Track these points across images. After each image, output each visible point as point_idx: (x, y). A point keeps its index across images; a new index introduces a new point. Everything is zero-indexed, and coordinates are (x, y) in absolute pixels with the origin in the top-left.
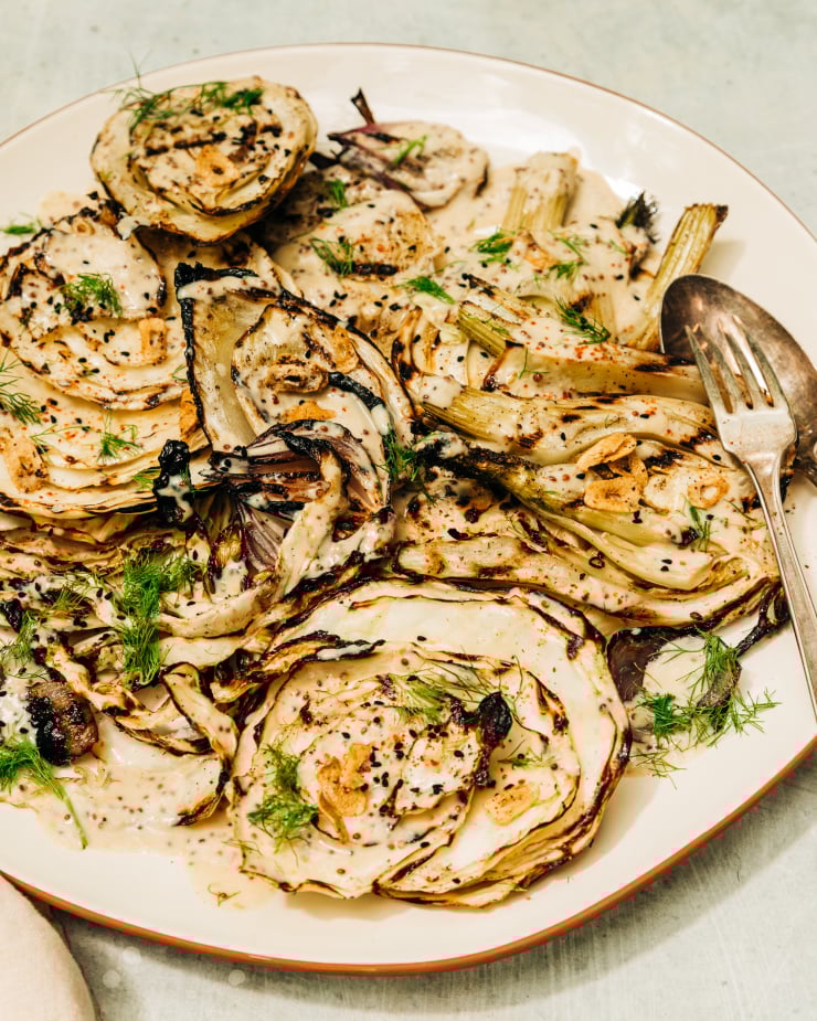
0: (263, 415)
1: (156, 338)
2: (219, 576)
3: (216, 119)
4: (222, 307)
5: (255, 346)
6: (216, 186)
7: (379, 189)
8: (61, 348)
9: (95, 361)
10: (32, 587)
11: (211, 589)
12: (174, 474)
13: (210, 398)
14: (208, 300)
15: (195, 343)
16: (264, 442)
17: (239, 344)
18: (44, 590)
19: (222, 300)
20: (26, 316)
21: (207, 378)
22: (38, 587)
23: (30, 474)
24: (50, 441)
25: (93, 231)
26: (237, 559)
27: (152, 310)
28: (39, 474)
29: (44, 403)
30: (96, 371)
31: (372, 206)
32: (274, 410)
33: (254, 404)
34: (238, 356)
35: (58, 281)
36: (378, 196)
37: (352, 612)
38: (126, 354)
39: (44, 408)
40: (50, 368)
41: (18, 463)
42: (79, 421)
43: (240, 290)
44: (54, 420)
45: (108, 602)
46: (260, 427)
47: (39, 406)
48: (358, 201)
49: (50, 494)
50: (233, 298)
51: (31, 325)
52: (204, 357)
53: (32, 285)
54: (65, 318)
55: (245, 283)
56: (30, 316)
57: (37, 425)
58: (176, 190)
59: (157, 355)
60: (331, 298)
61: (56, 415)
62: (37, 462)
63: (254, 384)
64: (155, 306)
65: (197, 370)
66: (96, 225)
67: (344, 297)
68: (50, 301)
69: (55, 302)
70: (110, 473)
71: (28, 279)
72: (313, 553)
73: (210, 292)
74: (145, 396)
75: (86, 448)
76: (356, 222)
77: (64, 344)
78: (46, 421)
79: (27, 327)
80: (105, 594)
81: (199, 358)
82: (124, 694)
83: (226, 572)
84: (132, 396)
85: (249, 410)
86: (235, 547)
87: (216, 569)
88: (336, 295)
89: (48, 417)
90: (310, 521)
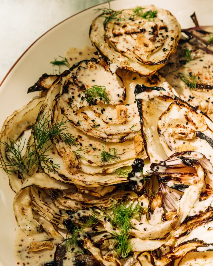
0: (170, 148)
1: (123, 113)
2: (152, 213)
3: (140, 22)
4: (152, 103)
5: (166, 119)
6: (146, 52)
7: (204, 54)
8: (84, 115)
9: (98, 121)
10: (76, 215)
11: (149, 218)
12: (137, 172)
13: (149, 140)
14: (147, 100)
15: (143, 118)
16: (171, 160)
17: (160, 119)
18: (81, 216)
19: (153, 100)
20: (70, 101)
21: (148, 132)
22: (79, 215)
23: (74, 167)
24: (81, 153)
25: (96, 68)
26: (160, 207)
27: (121, 101)
28: (77, 167)
29: (76, 137)
30: (99, 125)
31: (201, 61)
32: (174, 146)
33: (167, 143)
34: (160, 123)
35: (82, 88)
36: (203, 57)
37: (208, 231)
38: (111, 119)
39: (77, 139)
40: (80, 123)
41: (69, 163)
42: (91, 145)
43: (160, 96)
44: (81, 144)
45: (109, 223)
46: (170, 153)
47: (75, 138)
48: (195, 58)
49: (81, 175)
50: (156, 99)
51: (73, 106)
52: (147, 123)
53: (72, 89)
54: (85, 103)
55: (161, 93)
56: (72, 101)
57: (74, 147)
58: (129, 52)
59: (123, 121)
60: (188, 98)
61: (82, 142)
62: (77, 162)
63: (166, 135)
64: (122, 100)
65: (144, 129)
66: (97, 66)
67: (193, 98)
68: (79, 96)
69: (81, 96)
70: (106, 168)
71: (71, 86)
72: (191, 206)
73: (148, 96)
74: (120, 137)
75: (96, 157)
76: (195, 66)
77: (85, 114)
78: (78, 145)
79: (71, 106)
80: (107, 219)
81: (145, 123)
82: (116, 261)
83: (155, 212)
84: (114, 137)
85: (165, 146)
86: (159, 202)
87: (151, 210)
88: (190, 97)
89: (78, 143)
90: (191, 193)
